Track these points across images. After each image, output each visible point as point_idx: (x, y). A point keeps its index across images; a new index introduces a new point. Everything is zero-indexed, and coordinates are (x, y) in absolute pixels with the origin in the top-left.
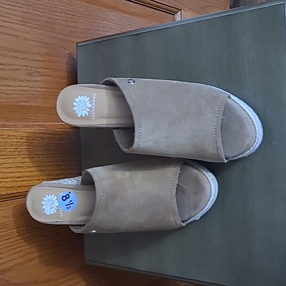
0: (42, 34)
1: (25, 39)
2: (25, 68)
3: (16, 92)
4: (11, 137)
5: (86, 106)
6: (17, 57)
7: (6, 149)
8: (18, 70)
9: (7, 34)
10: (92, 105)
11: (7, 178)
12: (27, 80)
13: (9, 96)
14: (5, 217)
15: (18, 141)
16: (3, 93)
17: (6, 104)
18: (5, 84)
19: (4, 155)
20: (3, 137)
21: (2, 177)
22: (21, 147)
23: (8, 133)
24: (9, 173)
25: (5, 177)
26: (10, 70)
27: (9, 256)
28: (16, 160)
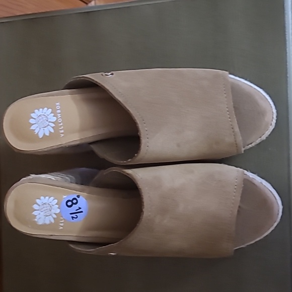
5: (49, 120)
10: (57, 117)
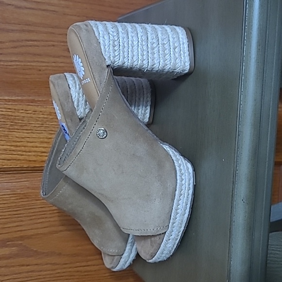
0: (86, 8)
1: (64, 14)
2: (62, 44)
3: (50, 68)
4: (37, 112)
6: (53, 33)
7: (30, 124)
8: (53, 46)
9: (44, 10)
11: (29, 152)
12: (64, 57)
13: (41, 72)
14: (28, 188)
15: (46, 116)
16: (34, 69)
17: (38, 80)
18: (36, 60)
19: (27, 130)
20: (27, 112)
21: (24, 150)
22: (48, 123)
23: (33, 108)
24: (33, 147)
25: (28, 151)
26: (43, 46)
27: (30, 225)
28: (41, 136)
